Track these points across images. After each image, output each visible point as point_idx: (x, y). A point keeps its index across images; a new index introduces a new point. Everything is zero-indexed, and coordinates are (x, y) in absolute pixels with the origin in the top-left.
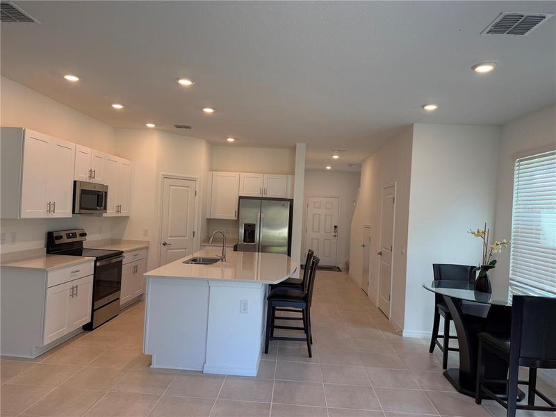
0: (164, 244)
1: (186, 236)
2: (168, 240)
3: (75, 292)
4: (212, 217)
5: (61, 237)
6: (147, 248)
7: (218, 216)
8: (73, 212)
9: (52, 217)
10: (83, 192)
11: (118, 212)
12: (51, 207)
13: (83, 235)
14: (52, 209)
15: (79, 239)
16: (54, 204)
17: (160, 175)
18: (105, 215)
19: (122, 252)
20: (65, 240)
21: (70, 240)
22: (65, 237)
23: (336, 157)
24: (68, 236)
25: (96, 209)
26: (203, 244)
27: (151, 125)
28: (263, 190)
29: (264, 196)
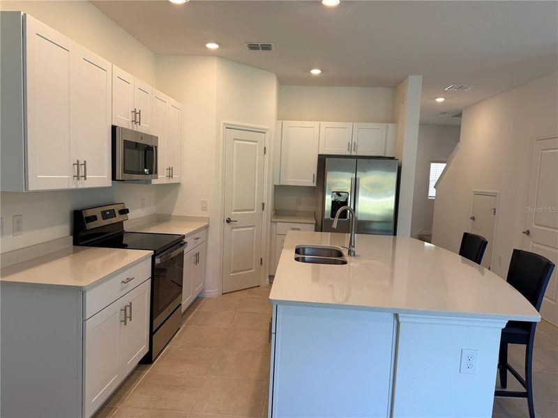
0: (229, 221)
1: (253, 210)
2: (233, 215)
3: (128, 315)
4: (282, 184)
5: (94, 218)
6: (207, 227)
7: (290, 181)
8: (114, 178)
9: (81, 186)
10: (127, 144)
11: (169, 176)
12: (80, 169)
13: (124, 211)
14: (82, 173)
15: (118, 218)
16: (85, 164)
17: (222, 125)
18: (154, 182)
19: (184, 237)
20: (101, 222)
21: (108, 222)
22: (99, 217)
23: (440, 100)
24: (105, 215)
25: (143, 173)
26: (274, 220)
27: (212, 46)
28: (352, 146)
29: (354, 153)
